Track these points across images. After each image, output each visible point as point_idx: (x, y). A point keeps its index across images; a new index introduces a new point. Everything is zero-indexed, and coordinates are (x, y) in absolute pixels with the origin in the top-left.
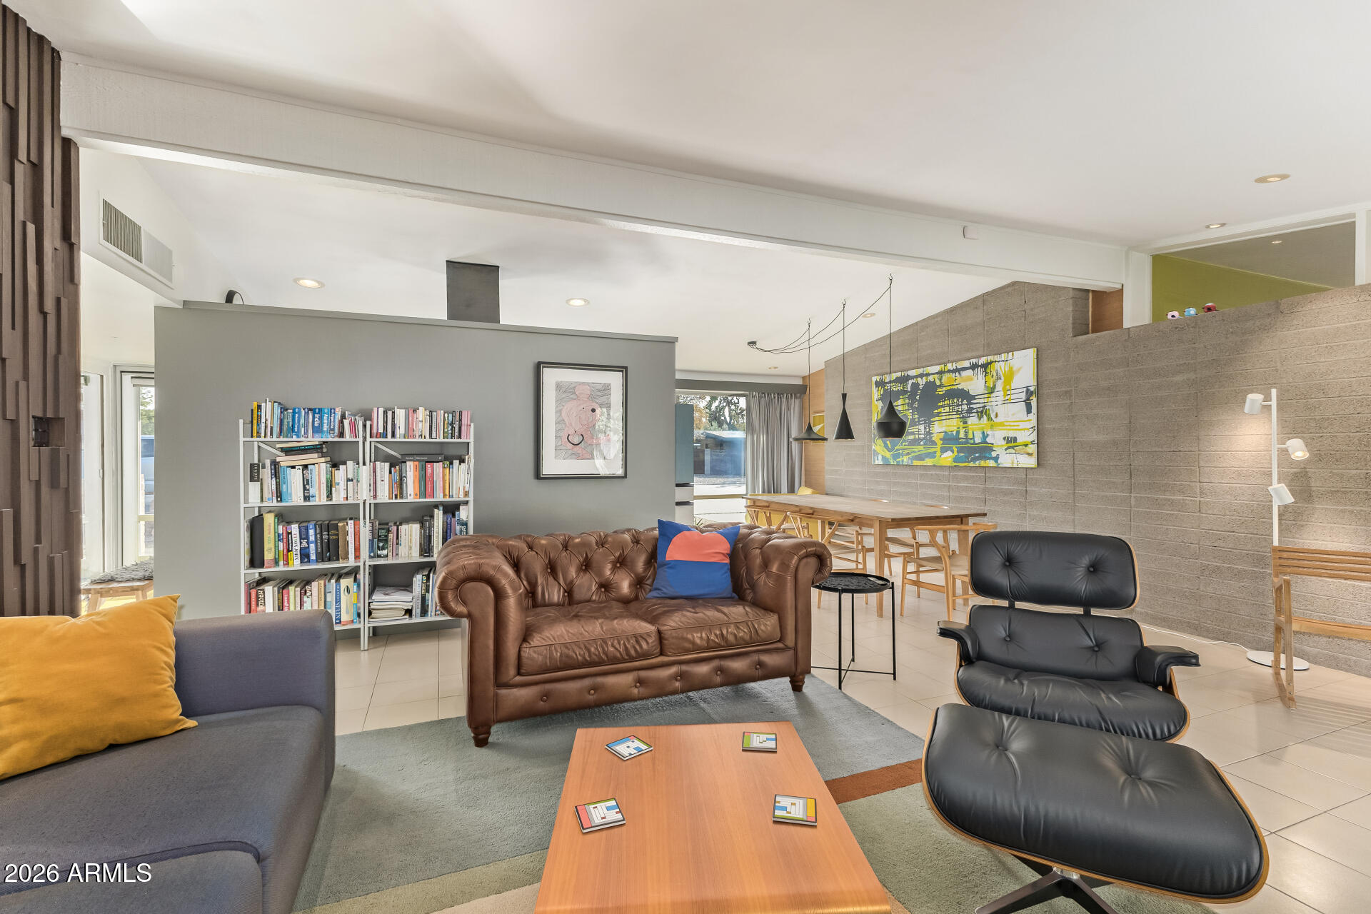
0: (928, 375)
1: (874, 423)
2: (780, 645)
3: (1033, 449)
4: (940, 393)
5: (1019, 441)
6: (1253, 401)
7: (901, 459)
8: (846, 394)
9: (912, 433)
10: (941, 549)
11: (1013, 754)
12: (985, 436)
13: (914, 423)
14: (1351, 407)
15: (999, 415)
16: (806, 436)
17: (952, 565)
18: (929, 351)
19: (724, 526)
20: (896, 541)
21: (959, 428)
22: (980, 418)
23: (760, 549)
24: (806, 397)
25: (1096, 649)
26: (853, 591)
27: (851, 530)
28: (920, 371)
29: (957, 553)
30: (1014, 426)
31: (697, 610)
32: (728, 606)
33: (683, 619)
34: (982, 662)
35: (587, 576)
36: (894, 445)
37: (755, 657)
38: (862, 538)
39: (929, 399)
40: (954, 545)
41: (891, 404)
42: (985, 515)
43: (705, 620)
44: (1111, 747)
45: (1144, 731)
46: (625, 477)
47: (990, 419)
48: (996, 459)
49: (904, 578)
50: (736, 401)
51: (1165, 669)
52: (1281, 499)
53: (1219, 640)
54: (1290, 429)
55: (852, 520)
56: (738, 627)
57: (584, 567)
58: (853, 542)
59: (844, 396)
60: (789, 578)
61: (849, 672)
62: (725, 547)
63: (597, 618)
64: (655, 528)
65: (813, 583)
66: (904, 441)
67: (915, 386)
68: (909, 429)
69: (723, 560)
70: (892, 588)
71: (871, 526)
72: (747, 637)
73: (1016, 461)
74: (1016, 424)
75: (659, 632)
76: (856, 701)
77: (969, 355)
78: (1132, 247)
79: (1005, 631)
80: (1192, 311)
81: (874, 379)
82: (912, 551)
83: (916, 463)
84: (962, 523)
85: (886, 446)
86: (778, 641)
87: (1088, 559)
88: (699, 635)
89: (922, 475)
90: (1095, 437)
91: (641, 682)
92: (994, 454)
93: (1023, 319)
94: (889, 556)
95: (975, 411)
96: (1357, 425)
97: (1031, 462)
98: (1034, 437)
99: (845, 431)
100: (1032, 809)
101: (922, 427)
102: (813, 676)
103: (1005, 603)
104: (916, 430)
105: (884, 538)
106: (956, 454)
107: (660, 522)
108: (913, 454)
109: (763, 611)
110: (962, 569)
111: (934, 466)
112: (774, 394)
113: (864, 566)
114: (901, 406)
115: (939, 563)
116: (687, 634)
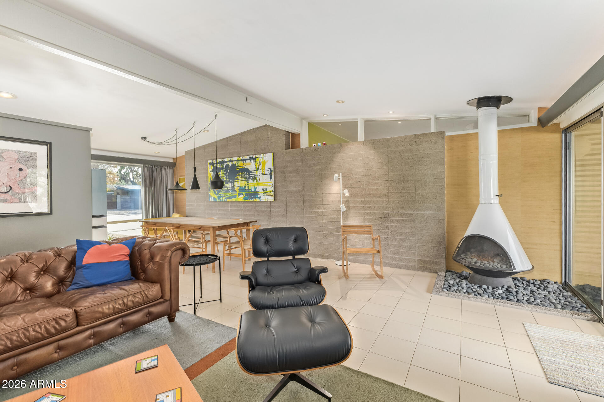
0: (232, 161)
1: (209, 182)
2: (161, 300)
3: (272, 193)
4: (238, 169)
5: (268, 190)
6: (336, 176)
7: (222, 199)
8: (196, 168)
9: (226, 187)
10: (240, 238)
11: (273, 328)
12: (255, 188)
13: (227, 182)
14: (358, 180)
15: (260, 179)
16: (175, 188)
17: (244, 244)
18: (233, 151)
19: (126, 239)
20: (220, 236)
21: (245, 185)
22: (253, 181)
23: (149, 249)
24: (175, 169)
25: (297, 272)
26: (200, 264)
27: (199, 234)
28: (229, 159)
29: (246, 239)
30: (266, 184)
31: (106, 292)
32: (128, 285)
33: (95, 299)
34: (258, 287)
35: (13, 285)
36: (218, 192)
37: (146, 311)
38: (204, 236)
39: (233, 172)
40: (245, 235)
41: (217, 173)
42: (256, 221)
43: (112, 297)
44: (305, 313)
45: (314, 301)
46: (51, 213)
47: (257, 181)
48: (260, 198)
49: (224, 253)
50: (137, 170)
51: (319, 275)
52: (343, 210)
53: (328, 259)
54: (345, 187)
55: (200, 229)
56: (135, 297)
57: (9, 279)
58: (200, 239)
59: (195, 169)
60: (166, 263)
61: (199, 304)
62: (127, 251)
63: (19, 314)
64: (75, 245)
65: (180, 263)
66: (223, 190)
67: (227, 166)
68: (225, 185)
69: (126, 258)
70: (219, 259)
71: (209, 231)
72: (141, 301)
73: (267, 199)
74: (266, 183)
75: (76, 312)
76: (203, 318)
77: (249, 154)
78: (303, 119)
79: (266, 271)
80: (320, 144)
81: (209, 161)
82: (227, 239)
83: (228, 200)
84: (247, 226)
85: (215, 192)
86: (161, 298)
87: (294, 236)
88: (107, 307)
89: (231, 205)
90: (293, 188)
91: (60, 348)
92: (259, 196)
93: (268, 141)
94: (217, 243)
95: (251, 177)
96: (359, 185)
97: (272, 199)
98: (273, 189)
99: (196, 186)
100: (281, 351)
101: (230, 184)
102: (181, 311)
103: (265, 259)
104: (228, 186)
105: (215, 235)
106: (244, 196)
107: (77, 241)
108: (227, 196)
109: (150, 284)
110: (249, 245)
111: (236, 201)
112: (158, 166)
113: (206, 249)
114: (221, 174)
115: (239, 244)
116: (98, 308)
